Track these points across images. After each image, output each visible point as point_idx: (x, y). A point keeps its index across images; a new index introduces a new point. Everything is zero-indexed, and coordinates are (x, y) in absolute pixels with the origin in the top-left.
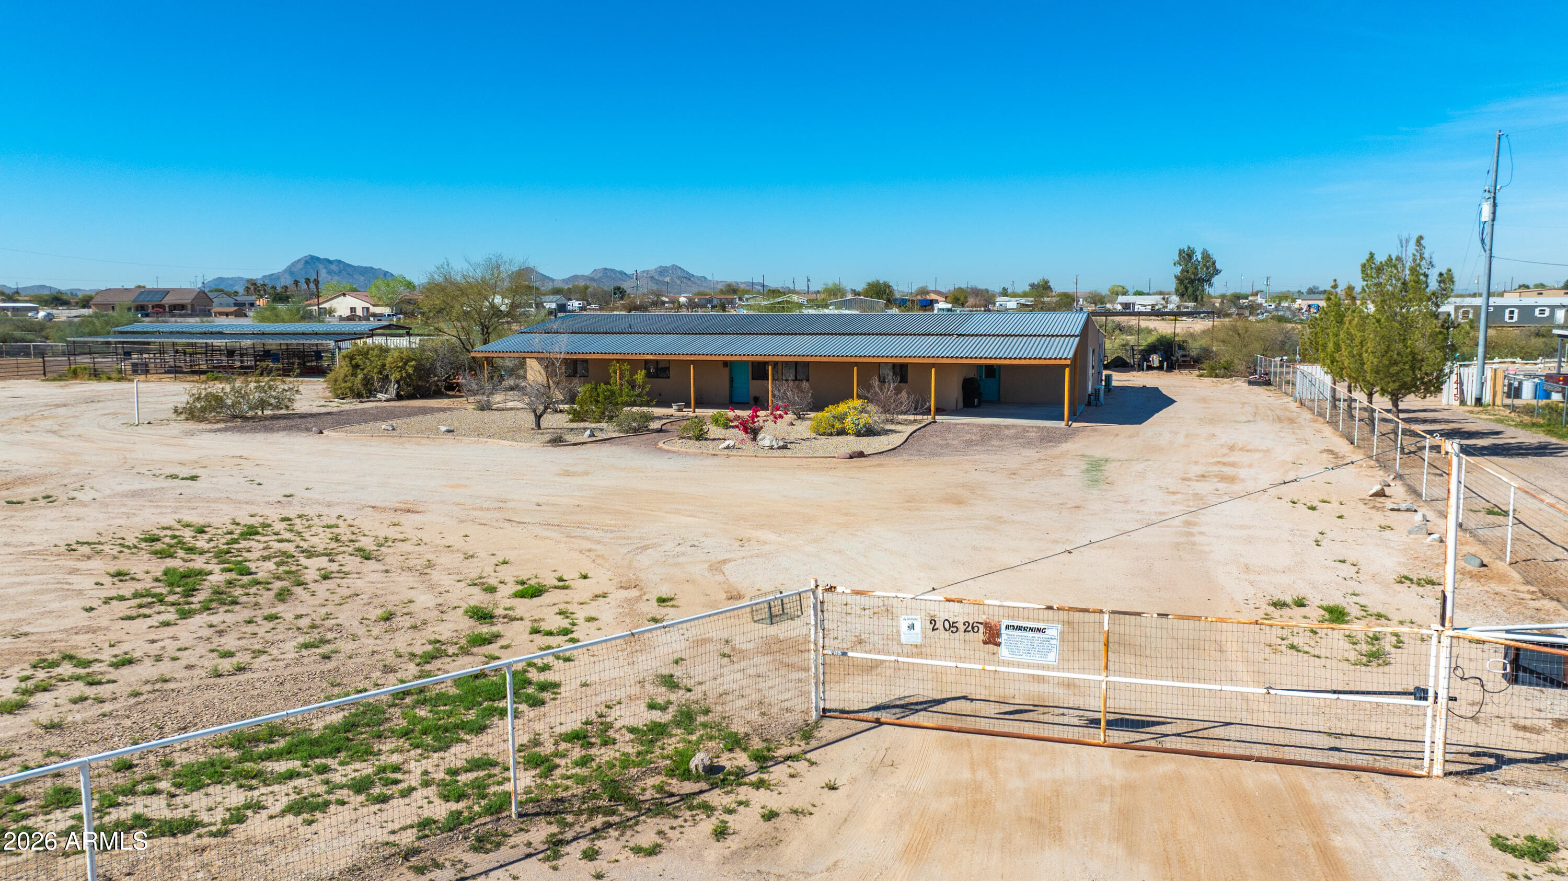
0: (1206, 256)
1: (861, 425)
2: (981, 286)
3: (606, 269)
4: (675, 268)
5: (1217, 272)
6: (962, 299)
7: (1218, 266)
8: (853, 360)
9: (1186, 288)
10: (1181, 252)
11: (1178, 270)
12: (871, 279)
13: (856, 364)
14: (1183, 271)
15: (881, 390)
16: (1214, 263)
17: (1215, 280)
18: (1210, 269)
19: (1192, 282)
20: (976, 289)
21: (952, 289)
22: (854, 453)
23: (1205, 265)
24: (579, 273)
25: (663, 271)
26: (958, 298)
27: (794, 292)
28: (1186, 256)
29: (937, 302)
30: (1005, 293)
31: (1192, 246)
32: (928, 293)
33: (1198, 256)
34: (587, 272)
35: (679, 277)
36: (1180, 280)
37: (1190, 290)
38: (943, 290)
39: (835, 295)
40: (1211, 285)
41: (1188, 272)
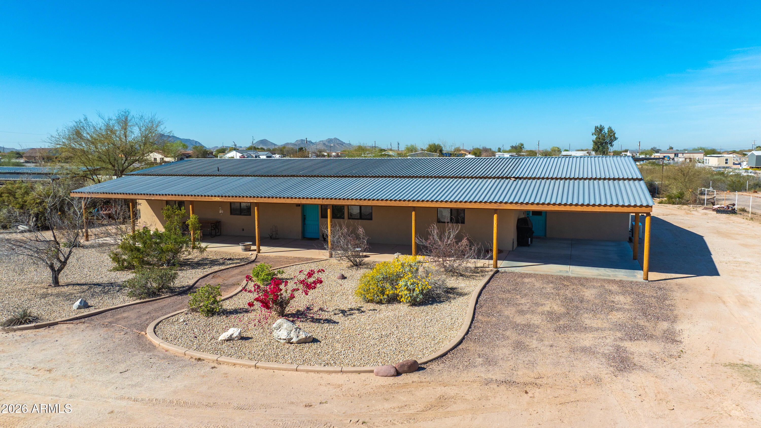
0: (611, 131)
1: (417, 291)
2: (488, 147)
3: (302, 140)
4: (336, 139)
5: (616, 139)
6: (478, 153)
7: (616, 136)
8: (411, 204)
9: (599, 147)
10: (596, 128)
11: (594, 137)
12: (431, 143)
13: (414, 208)
14: (597, 138)
15: (440, 238)
16: (614, 134)
17: (615, 143)
18: (612, 136)
19: (602, 144)
20: (485, 148)
21: (472, 149)
22: (402, 365)
23: (609, 135)
24: (289, 142)
25: (330, 141)
26: (477, 153)
27: (391, 150)
28: (599, 130)
29: (466, 155)
30: (499, 150)
31: (603, 125)
32: (460, 150)
33: (606, 130)
34: (293, 141)
35: (338, 144)
36: (595, 143)
37: (601, 148)
38: (468, 149)
39: (412, 151)
40: (612, 146)
41: (600, 139)
